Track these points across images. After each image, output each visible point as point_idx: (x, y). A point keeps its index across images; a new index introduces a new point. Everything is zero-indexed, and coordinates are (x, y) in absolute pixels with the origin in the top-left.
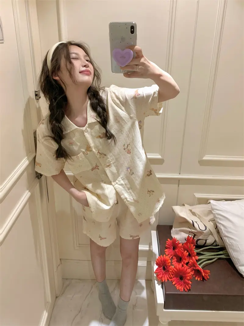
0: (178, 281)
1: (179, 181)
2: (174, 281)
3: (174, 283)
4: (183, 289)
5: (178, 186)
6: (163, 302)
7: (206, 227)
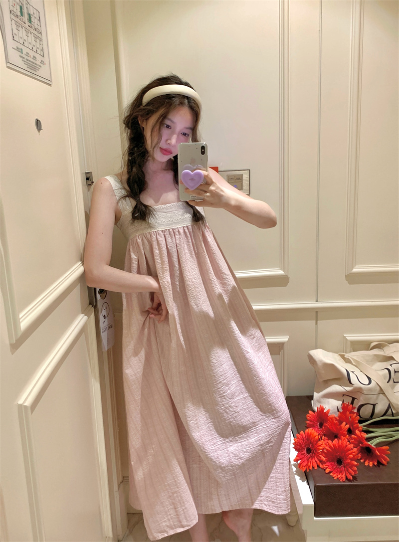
0: (334, 467)
1: (317, 314)
2: (326, 468)
3: (327, 471)
4: (344, 476)
5: (316, 323)
6: (313, 503)
7: (369, 379)
